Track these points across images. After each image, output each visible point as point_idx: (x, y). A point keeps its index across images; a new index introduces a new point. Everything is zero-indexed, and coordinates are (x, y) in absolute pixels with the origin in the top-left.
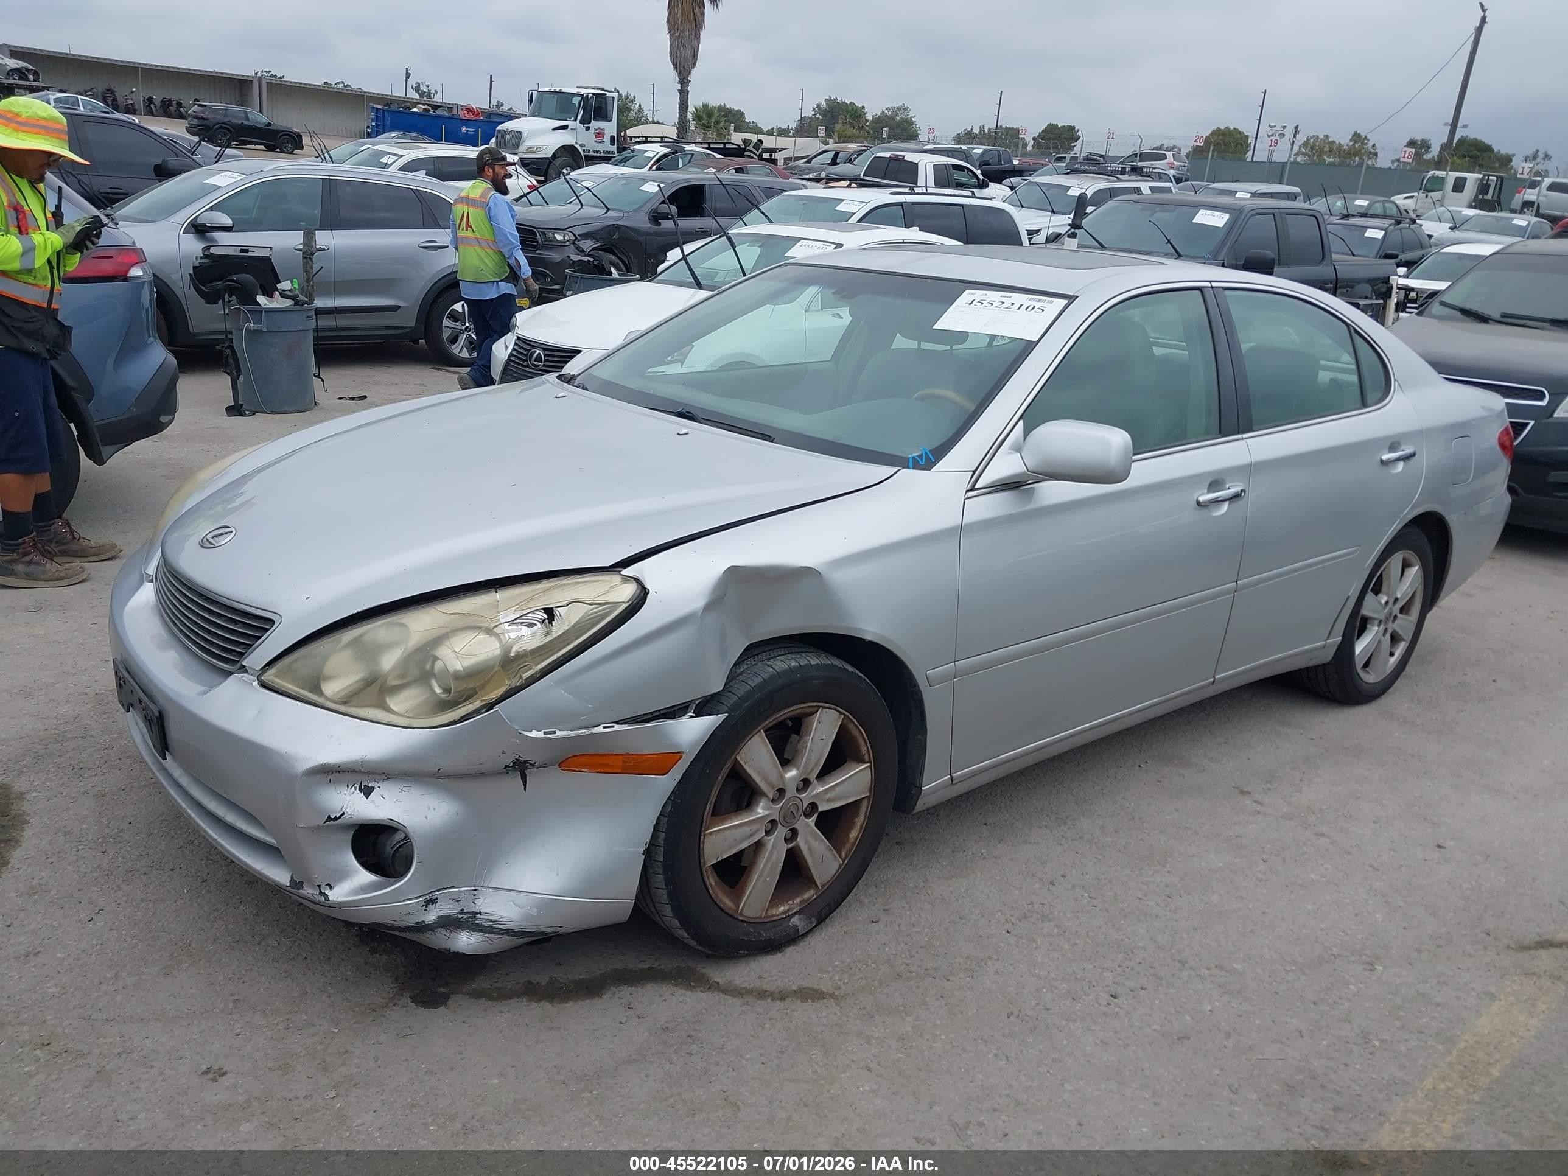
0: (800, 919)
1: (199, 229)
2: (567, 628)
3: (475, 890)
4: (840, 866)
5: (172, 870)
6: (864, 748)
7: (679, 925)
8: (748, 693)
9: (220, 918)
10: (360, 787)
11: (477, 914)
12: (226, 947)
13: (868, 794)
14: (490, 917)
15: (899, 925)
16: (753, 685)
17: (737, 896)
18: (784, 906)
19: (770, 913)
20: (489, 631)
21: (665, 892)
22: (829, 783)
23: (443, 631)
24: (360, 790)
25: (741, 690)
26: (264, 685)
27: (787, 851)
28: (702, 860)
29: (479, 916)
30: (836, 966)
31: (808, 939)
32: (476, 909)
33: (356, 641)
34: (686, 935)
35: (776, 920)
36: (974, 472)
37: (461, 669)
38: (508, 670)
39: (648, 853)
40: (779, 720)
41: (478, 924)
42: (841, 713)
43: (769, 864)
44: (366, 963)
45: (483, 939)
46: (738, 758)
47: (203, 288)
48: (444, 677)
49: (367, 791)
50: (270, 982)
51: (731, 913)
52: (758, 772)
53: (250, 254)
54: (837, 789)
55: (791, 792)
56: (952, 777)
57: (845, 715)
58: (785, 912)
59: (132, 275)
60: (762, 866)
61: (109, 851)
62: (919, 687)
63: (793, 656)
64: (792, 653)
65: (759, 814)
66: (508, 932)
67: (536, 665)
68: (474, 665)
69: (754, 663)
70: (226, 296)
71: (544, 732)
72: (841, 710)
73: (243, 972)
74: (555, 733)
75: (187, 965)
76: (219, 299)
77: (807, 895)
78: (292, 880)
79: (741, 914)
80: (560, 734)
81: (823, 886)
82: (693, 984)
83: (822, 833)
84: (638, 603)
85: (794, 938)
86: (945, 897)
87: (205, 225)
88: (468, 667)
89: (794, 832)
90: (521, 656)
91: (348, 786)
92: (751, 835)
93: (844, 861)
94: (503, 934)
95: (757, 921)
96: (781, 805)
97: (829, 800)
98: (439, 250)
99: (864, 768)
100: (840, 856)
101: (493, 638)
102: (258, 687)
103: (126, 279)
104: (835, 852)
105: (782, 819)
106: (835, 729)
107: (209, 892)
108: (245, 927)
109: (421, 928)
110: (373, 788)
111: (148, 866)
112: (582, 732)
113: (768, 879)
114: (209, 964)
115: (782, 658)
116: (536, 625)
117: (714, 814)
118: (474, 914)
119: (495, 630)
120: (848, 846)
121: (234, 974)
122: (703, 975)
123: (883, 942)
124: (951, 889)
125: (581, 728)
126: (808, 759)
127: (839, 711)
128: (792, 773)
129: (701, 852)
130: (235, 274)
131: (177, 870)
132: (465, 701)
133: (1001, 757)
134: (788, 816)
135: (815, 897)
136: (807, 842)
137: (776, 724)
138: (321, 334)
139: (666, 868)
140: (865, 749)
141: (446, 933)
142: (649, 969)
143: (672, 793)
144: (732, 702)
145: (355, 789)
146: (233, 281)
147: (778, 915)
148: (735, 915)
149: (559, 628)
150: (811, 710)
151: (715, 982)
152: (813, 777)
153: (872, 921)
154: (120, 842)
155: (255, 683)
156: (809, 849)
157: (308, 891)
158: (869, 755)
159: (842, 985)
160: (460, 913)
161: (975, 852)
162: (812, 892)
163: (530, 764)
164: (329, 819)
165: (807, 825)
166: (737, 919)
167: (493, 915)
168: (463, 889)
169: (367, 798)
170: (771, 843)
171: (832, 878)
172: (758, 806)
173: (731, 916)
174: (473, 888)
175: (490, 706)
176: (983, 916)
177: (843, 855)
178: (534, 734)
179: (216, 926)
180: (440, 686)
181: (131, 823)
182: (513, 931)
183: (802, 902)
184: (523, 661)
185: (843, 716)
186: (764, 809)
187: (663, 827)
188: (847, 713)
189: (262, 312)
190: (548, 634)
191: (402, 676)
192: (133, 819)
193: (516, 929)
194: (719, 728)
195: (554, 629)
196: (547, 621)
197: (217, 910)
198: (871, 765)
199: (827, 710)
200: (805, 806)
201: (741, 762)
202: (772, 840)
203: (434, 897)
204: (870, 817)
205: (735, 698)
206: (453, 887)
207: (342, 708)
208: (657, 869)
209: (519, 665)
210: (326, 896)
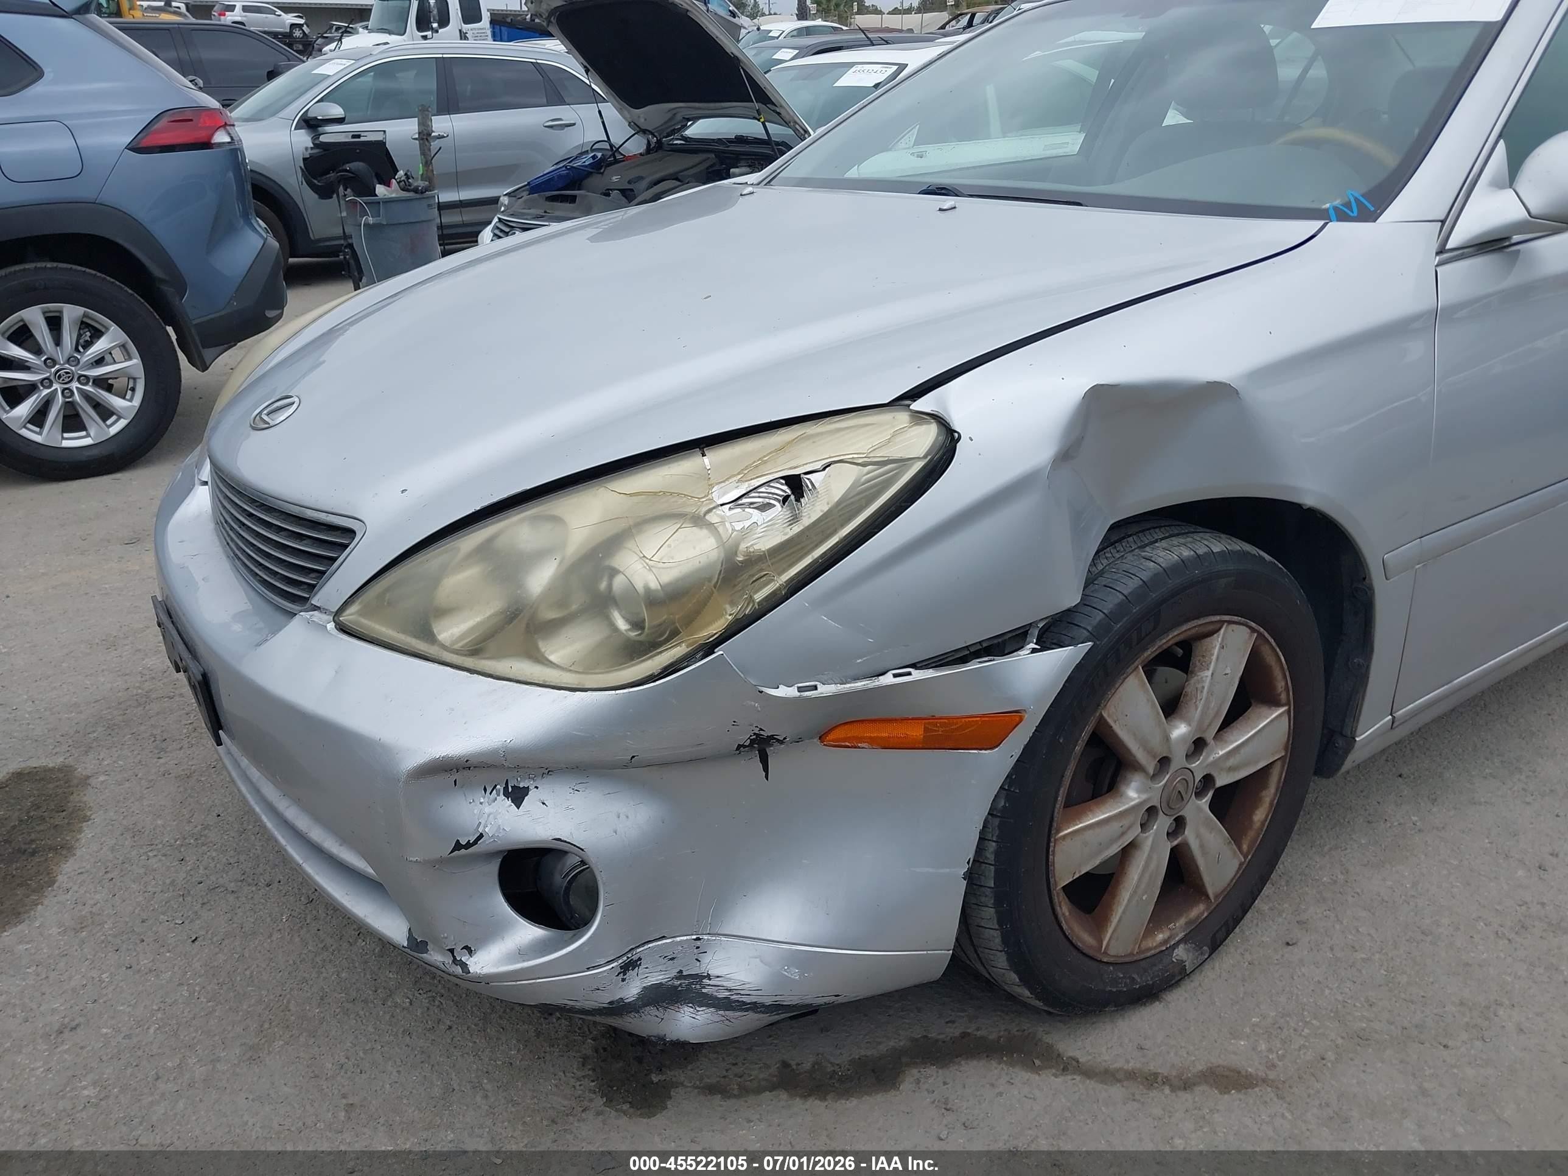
0: (1188, 950)
1: (310, 124)
2: (826, 508)
3: (698, 939)
4: (1241, 864)
5: (268, 885)
6: (1281, 683)
7: (1018, 980)
8: (1120, 605)
9: (330, 961)
10: (506, 789)
11: (705, 977)
12: (338, 1010)
13: (1283, 754)
14: (725, 984)
15: (1332, 949)
16: (1125, 592)
17: (1099, 925)
18: (1163, 932)
19: (1144, 945)
20: (698, 520)
21: (997, 934)
22: (1233, 742)
23: (623, 525)
24: (507, 794)
25: (1109, 602)
26: (344, 629)
27: (1171, 849)
28: (1052, 880)
29: (706, 981)
30: (1255, 1025)
31: (1197, 978)
32: (702, 969)
33: (484, 551)
34: (1027, 993)
35: (1154, 955)
36: (1443, 222)
37: (659, 587)
38: (735, 586)
39: (972, 877)
40: (1165, 647)
41: (706, 994)
42: (1253, 630)
43: (1147, 875)
44: (538, 1034)
45: (716, 1018)
46: (1105, 715)
47: (315, 181)
48: (628, 600)
49: (517, 796)
50: (399, 1072)
51: (1091, 953)
52: (1134, 734)
53: (362, 139)
54: (1242, 751)
55: (1178, 760)
56: (1394, 718)
57: (1260, 635)
58: (1165, 942)
59: (216, 141)
60: (1136, 877)
61: (188, 859)
62: (1371, 580)
63: (1182, 540)
64: (1178, 535)
65: (1132, 799)
66: (754, 1007)
67: (780, 574)
68: (677, 580)
69: (1117, 555)
70: (341, 189)
71: (798, 688)
72: (1253, 625)
73: (361, 1054)
74: (815, 688)
75: (281, 1043)
76: (333, 193)
77: (1194, 913)
78: (411, 938)
79: (1105, 953)
80: (825, 690)
81: (1217, 897)
82: (1037, 1062)
83: (1216, 816)
84: (941, 458)
85: (1176, 977)
86: (1386, 898)
87: (316, 118)
88: (670, 584)
89: (1180, 823)
90: (755, 560)
91: (485, 790)
92: (1123, 834)
93: (1245, 857)
94: (747, 1010)
95: (1127, 960)
96: (1163, 782)
97: (1231, 769)
98: (566, 129)
99: (1280, 715)
100: (1240, 848)
101: (705, 532)
102: (335, 632)
103: (207, 145)
104: (1235, 847)
105: (1164, 805)
106: (1244, 656)
107: (316, 918)
108: (365, 974)
109: (619, 1008)
110: (525, 791)
111: (236, 881)
112: (859, 685)
113: (1144, 898)
114: (313, 1040)
115: (1164, 544)
116: (774, 506)
117: (1067, 805)
118: (699, 978)
119: (707, 517)
120: (1251, 834)
121: (347, 1058)
122: (1050, 1047)
123: (1316, 979)
124: (1389, 883)
125: (856, 679)
126: (1206, 706)
127: (1250, 628)
128: (1180, 730)
129: (1051, 868)
130: (348, 163)
131: (275, 885)
132: (667, 640)
133: (1455, 682)
134: (1174, 799)
135: (1206, 914)
136: (1198, 836)
137: (1160, 654)
138: (445, 232)
139: (1000, 898)
140: (1283, 683)
141: (657, 1013)
142: (964, 1035)
143: (1007, 777)
144: (1095, 622)
145: (498, 795)
146: (346, 171)
147: (1155, 948)
148: (1099, 957)
149: (813, 509)
150: (1211, 627)
151: (1071, 1057)
152: (1209, 736)
153: (1288, 944)
154: (203, 845)
155: (331, 626)
156: (1202, 846)
157: (436, 957)
158: (1288, 695)
159: (1276, 1061)
160: (677, 978)
161: (1402, 821)
162: (1201, 907)
163: (778, 740)
164: (458, 846)
165: (1199, 809)
166: (1101, 961)
167: (729, 979)
168: (678, 939)
169: (518, 808)
170: (1149, 842)
171: (1229, 885)
172: (1128, 785)
173: (1092, 958)
174: (694, 937)
175: (709, 648)
176: (1458, 929)
177: (1245, 847)
178: (783, 692)
179: (324, 975)
180: (624, 618)
181: (219, 816)
182: (763, 1005)
183: (1189, 923)
184: (757, 568)
185: (1256, 635)
186: (1139, 791)
187: (993, 834)
188: (1262, 630)
189: (379, 203)
190: (795, 519)
191: (562, 604)
192: (222, 809)
193: (768, 1001)
194: (1079, 667)
195: (805, 512)
196: (792, 497)
197: (325, 948)
198: (1290, 708)
199: (1234, 626)
200: (1197, 780)
201: (1110, 721)
202: (1151, 839)
203: (635, 958)
204: (1284, 789)
205: (1100, 616)
206: (664, 937)
207: (469, 662)
208: (983, 899)
209: (753, 576)
210: (464, 966)
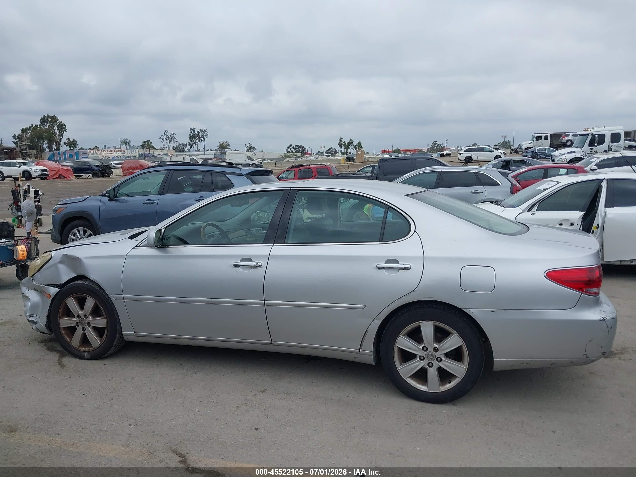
0: (87, 355)
4: (99, 344)
13: (107, 327)
19: (79, 348)
27: (83, 333)
36: (141, 241)
43: (78, 334)
51: (69, 343)
52: (72, 308)
54: (95, 321)
55: (82, 317)
56: (135, 333)
58: (84, 350)
62: (110, 298)
71: (36, 283)
77: (90, 349)
79: (72, 345)
80: (38, 285)
81: (94, 348)
83: (92, 332)
85: (84, 358)
89: (84, 329)
92: (72, 324)
95: (76, 348)
96: (80, 319)
97: (94, 324)
99: (104, 319)
104: (97, 340)
106: (93, 304)
113: (77, 338)
117: (62, 314)
126: (85, 309)
127: (94, 299)
128: (82, 312)
129: (60, 323)
134: (82, 323)
135: (92, 350)
136: (88, 333)
137: (78, 297)
140: (104, 313)
147: (81, 350)
150: (86, 296)
152: (88, 315)
156: (90, 335)
165: (89, 328)
170: (78, 328)
171: (97, 347)
172: (73, 317)
183: (89, 350)
186: (76, 318)
194: (58, 292)
199: (91, 298)
200: (87, 323)
201: (67, 303)
